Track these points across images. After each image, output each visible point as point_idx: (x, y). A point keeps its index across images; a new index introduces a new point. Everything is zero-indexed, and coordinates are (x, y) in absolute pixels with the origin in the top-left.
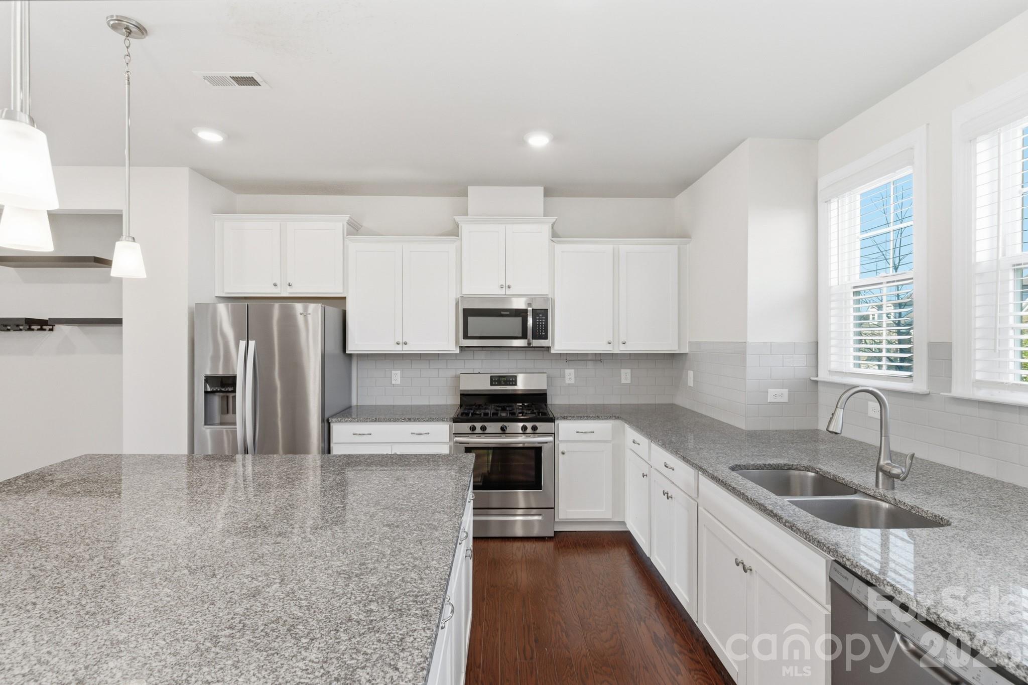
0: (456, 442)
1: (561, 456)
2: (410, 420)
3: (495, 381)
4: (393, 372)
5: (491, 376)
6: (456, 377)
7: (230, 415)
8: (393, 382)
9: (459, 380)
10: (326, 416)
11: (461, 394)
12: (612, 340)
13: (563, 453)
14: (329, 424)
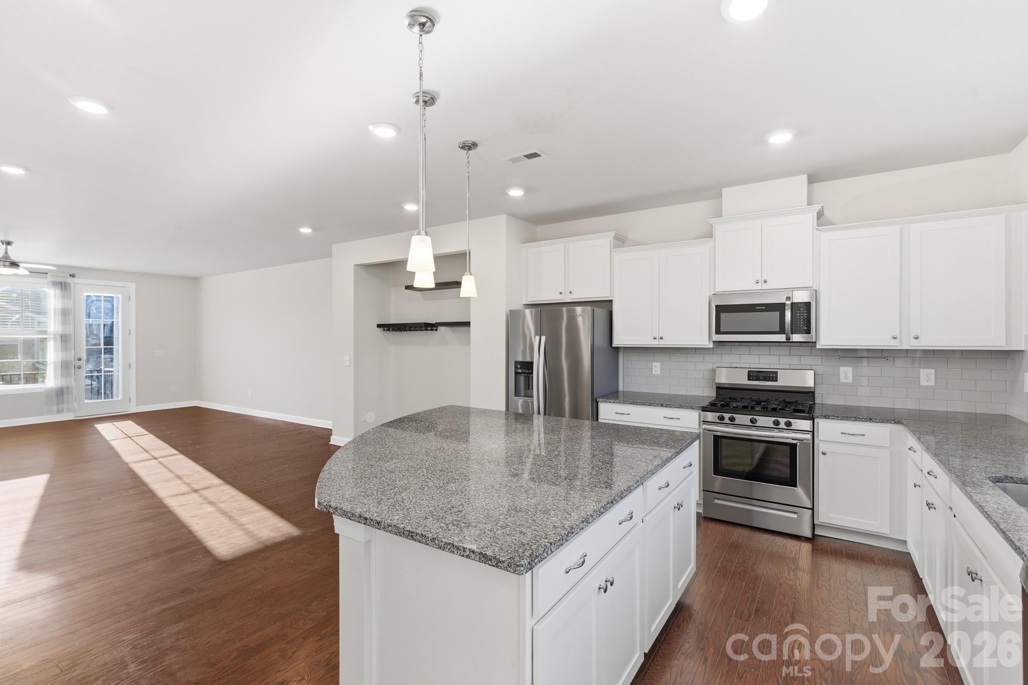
0: (705, 429)
1: (821, 457)
2: (662, 405)
3: (753, 376)
4: (654, 364)
5: (749, 371)
6: (713, 371)
7: (530, 391)
8: (654, 373)
9: (715, 373)
10: (595, 396)
11: (717, 387)
12: (898, 336)
13: (824, 454)
14: (597, 403)
